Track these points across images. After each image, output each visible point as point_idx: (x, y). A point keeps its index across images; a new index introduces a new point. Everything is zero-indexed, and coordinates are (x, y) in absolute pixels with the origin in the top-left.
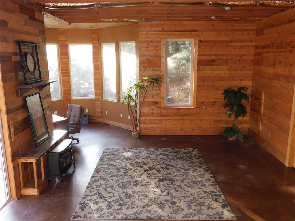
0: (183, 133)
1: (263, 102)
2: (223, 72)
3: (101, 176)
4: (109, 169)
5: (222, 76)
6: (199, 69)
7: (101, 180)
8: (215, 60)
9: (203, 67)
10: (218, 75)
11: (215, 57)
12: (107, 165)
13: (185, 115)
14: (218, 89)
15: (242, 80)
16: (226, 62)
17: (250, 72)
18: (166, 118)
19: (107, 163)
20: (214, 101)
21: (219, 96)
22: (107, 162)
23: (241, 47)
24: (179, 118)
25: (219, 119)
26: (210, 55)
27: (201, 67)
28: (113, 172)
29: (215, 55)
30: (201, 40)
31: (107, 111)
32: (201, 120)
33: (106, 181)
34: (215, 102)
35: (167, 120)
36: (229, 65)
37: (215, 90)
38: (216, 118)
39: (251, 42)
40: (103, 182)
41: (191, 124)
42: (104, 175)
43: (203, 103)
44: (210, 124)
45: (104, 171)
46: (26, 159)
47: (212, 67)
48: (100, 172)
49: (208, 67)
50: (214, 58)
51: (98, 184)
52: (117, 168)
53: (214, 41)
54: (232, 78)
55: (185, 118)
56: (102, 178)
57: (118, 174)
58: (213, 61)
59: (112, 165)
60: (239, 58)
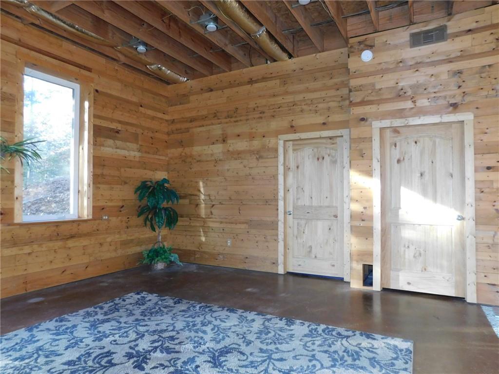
0: (67, 279)
2: (133, 153)
5: (131, 161)
6: (95, 142)
8: (120, 131)
9: (102, 139)
10: (126, 157)
11: (120, 125)
13: (72, 237)
14: (126, 183)
15: (156, 170)
16: (135, 138)
17: (164, 158)
18: (27, 249)
20: (120, 204)
21: (126, 194)
23: (153, 118)
24: (59, 244)
25: (129, 238)
26: (112, 120)
27: (98, 139)
29: (120, 122)
30: (97, 89)
32: (101, 244)
34: (123, 206)
35: (29, 254)
36: (140, 143)
37: (121, 185)
38: (124, 237)
39: (164, 114)
41: (84, 254)
43: (103, 209)
44: (115, 250)
47: (116, 141)
49: (110, 142)
50: (119, 127)
53: (118, 98)
54: (143, 165)
55: (70, 243)
58: (118, 132)
60: (151, 135)
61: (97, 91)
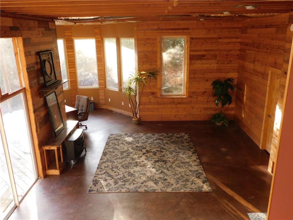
0: (177, 119)
1: (245, 92)
2: (212, 65)
3: (107, 158)
4: (114, 152)
5: (211, 69)
6: (191, 63)
7: (108, 162)
8: (205, 55)
9: (194, 61)
10: (208, 68)
11: (205, 52)
12: (112, 149)
13: (179, 103)
14: (207, 80)
15: (229, 72)
16: (215, 56)
17: (236, 65)
18: (162, 106)
19: (112, 148)
20: (204, 90)
21: (208, 86)
22: (112, 146)
23: (228, 43)
24: (173, 106)
25: (208, 107)
26: (200, 51)
27: (192, 61)
28: (118, 155)
29: (205, 51)
30: (193, 37)
31: (109, 99)
32: (193, 108)
33: (112, 163)
34: (205, 92)
35: (163, 108)
36: (218, 59)
37: (205, 81)
38: (205, 106)
39: (237, 38)
40: (110, 164)
41: (184, 111)
42: (110, 157)
43: (194, 93)
44: (201, 111)
45: (110, 154)
46: (49, 147)
47: (202, 61)
48: (107, 155)
49: (199, 61)
50: (204, 53)
51: (106, 165)
52: (120, 152)
53: (204, 38)
54: (219, 70)
55: (178, 106)
56: (109, 160)
57: (121, 156)
58: (204, 56)
59: (116, 149)
60: (226, 53)
61: (192, 38)
